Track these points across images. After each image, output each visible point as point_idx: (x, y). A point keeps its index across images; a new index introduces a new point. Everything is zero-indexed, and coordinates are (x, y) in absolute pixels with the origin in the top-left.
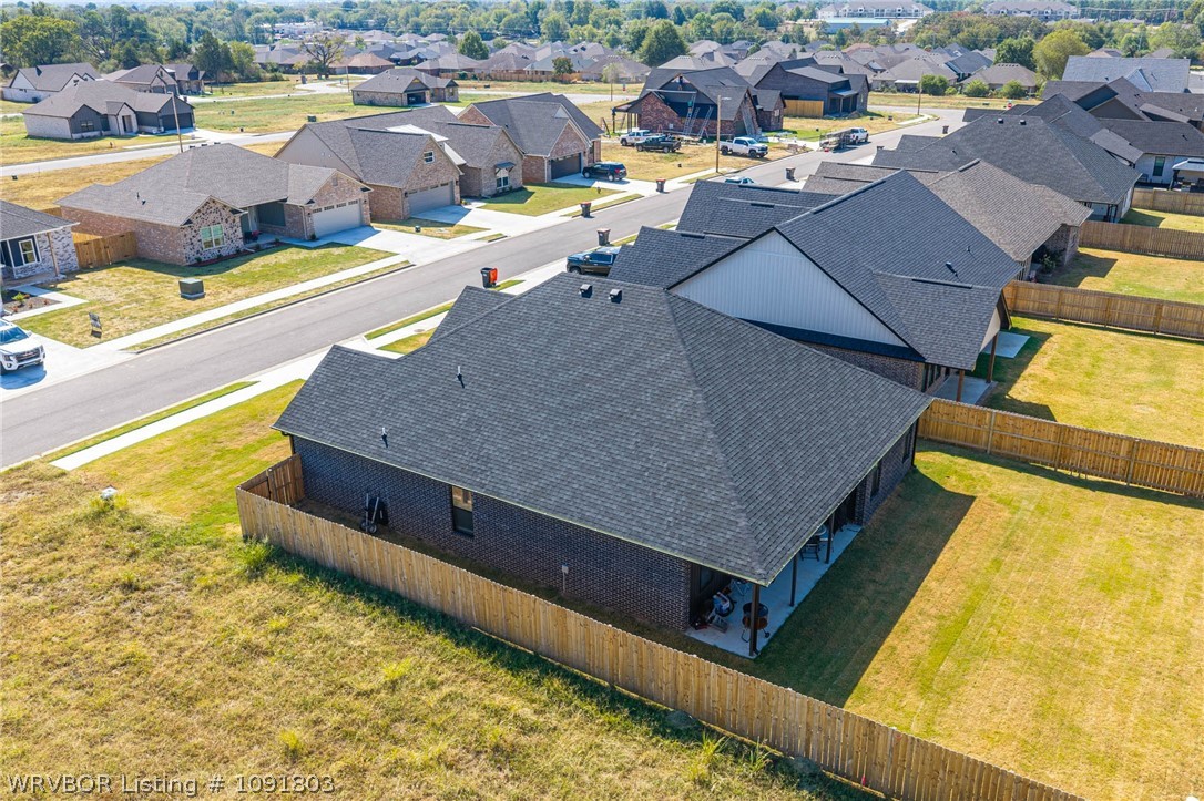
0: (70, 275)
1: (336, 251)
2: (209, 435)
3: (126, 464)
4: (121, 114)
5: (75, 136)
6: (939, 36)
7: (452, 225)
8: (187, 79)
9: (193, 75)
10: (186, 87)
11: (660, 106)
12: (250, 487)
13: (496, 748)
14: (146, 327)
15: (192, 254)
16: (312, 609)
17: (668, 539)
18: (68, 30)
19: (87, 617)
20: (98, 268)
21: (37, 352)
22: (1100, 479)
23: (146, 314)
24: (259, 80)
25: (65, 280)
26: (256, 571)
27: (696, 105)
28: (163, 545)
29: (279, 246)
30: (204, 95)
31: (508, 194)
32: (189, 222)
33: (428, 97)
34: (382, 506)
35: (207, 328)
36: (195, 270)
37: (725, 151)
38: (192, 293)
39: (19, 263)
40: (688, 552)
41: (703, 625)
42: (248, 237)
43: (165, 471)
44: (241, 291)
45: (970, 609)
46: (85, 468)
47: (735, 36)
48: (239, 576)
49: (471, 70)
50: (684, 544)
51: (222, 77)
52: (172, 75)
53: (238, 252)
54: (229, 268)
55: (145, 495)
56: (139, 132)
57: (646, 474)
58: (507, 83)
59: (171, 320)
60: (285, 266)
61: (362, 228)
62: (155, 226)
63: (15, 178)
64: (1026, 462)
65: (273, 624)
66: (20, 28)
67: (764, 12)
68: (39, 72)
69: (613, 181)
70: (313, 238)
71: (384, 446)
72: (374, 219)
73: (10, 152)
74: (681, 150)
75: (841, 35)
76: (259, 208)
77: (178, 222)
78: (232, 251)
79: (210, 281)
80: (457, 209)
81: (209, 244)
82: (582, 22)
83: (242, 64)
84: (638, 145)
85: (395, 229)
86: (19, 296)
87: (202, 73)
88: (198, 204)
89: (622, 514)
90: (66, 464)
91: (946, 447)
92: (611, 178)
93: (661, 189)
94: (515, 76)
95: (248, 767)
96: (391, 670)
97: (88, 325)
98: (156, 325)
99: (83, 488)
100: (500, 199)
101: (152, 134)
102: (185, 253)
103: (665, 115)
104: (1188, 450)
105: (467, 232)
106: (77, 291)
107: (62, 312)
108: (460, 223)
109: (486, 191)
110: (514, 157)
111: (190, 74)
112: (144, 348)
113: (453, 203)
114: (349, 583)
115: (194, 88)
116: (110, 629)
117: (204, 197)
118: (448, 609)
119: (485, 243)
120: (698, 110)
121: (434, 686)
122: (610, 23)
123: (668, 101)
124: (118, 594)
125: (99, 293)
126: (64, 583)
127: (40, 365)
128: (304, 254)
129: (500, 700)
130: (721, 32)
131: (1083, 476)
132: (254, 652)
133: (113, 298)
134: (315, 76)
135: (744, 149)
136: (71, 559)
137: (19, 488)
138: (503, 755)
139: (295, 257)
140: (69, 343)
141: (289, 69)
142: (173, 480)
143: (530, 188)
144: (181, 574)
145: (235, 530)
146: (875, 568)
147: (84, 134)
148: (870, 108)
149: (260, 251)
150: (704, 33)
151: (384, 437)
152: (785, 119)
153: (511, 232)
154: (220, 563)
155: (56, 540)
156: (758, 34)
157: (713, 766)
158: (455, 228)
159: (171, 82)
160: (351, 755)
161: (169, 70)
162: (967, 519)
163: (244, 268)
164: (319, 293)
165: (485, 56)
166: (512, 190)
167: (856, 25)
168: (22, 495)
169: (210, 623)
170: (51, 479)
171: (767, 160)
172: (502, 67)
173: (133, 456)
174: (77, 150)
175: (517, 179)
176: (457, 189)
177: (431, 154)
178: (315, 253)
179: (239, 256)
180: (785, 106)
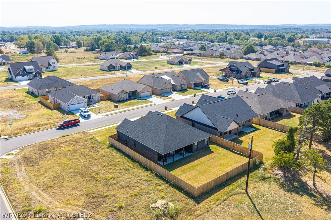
0: (98, 101)
1: (143, 101)
2: (110, 129)
3: (97, 132)
4: (118, 66)
5: (108, 70)
7: (167, 97)
8: (135, 55)
9: (136, 55)
10: (134, 57)
11: (229, 70)
12: (110, 137)
13: (127, 169)
14: (107, 112)
15: (119, 100)
16: (113, 152)
17: (155, 148)
18: (113, 42)
19: (87, 150)
20: (103, 101)
21: (90, 115)
23: (108, 110)
24: (152, 55)
25: (97, 102)
26: (108, 147)
28: (98, 143)
29: (134, 99)
30: (138, 59)
31: (183, 90)
32: (119, 94)
33: (184, 63)
34: (127, 141)
35: (116, 113)
36: (119, 102)
37: (239, 82)
38: (116, 107)
39: (91, 99)
40: (156, 150)
41: (160, 161)
42: (129, 96)
43: (102, 134)
44: (124, 107)
45: (198, 165)
46: (92, 132)
47: (279, 44)
48: (106, 148)
49: (200, 54)
51: (143, 54)
52: (132, 54)
53: (127, 99)
54: (124, 102)
55: (98, 137)
56: (121, 70)
57: (156, 140)
58: (208, 58)
59: (111, 111)
60: (133, 103)
61: (150, 96)
62: (113, 94)
63: (95, 80)
65: (108, 153)
66: (104, 42)
68: (105, 53)
69: (207, 89)
70: (141, 98)
72: (153, 94)
73: (96, 73)
74: (229, 81)
76: (132, 91)
77: (117, 94)
78: (125, 99)
79: (120, 105)
80: (170, 93)
81: (122, 98)
82: (238, 39)
83: (148, 51)
84: (220, 79)
85: (156, 97)
86: (90, 105)
87: (138, 54)
88: (120, 91)
89: (151, 145)
90: (90, 132)
91: (218, 145)
93: (215, 91)
94: (210, 56)
95: (100, 166)
96: (119, 160)
97: (98, 111)
98: (109, 112)
99: (91, 135)
100: (181, 91)
101: (123, 70)
102: (117, 99)
103: (230, 72)
105: (169, 98)
106: (99, 105)
107: (95, 108)
108: (169, 96)
109: (178, 89)
110: (185, 82)
111: (136, 54)
112: (106, 115)
114: (119, 150)
115: (136, 58)
116: (90, 151)
117: (122, 90)
118: (129, 155)
119: (171, 101)
120: (237, 72)
121: (123, 162)
122: (245, 39)
124: (92, 148)
125: (102, 105)
126: (86, 146)
127: (90, 117)
128: (138, 101)
129: (130, 165)
130: (275, 43)
132: (104, 156)
133: (104, 106)
134: (164, 54)
135: (242, 82)
136: (87, 143)
137: (83, 134)
138: (127, 170)
139: (136, 101)
140: (95, 113)
141: (159, 52)
142: (103, 135)
143: (188, 89)
144: (100, 147)
145: (108, 143)
146: (190, 158)
147: (110, 70)
148: (289, 71)
149: (131, 99)
150: (270, 43)
151: (128, 132)
153: (177, 99)
154: (104, 146)
155: (86, 141)
157: (150, 174)
158: (168, 97)
159: (132, 56)
160: (111, 167)
161: (131, 53)
162: (210, 155)
163: (126, 103)
164: (137, 108)
165: (205, 50)
166: (184, 90)
168: (83, 135)
169: (101, 152)
170: (87, 133)
171: (248, 85)
172: (208, 53)
173: (99, 132)
174: (108, 74)
175: (185, 87)
176: (171, 89)
178: (139, 101)
179: (127, 100)
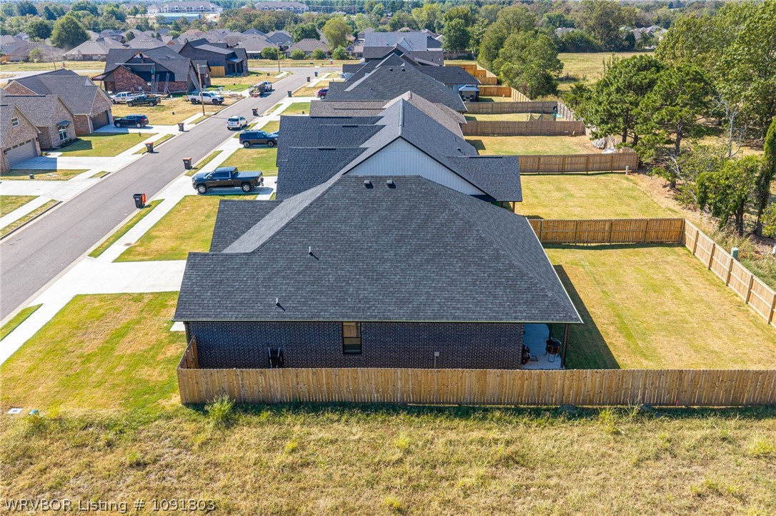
2: (56, 349)
3: (7, 388)
6: (240, 23)
7: (55, 170)
11: (129, 75)
16: (300, 428)
17: (514, 315)
22: (597, 244)
26: (228, 422)
27: (157, 73)
31: (69, 144)
37: (194, 102)
43: (52, 383)
45: (619, 316)
48: (217, 429)
50: (524, 314)
55: (59, 404)
57: (478, 283)
64: (560, 244)
67: (113, 10)
69: (141, 128)
71: (282, 310)
74: (161, 104)
75: (176, 24)
84: (128, 102)
89: (478, 309)
92: (139, 125)
93: (181, 129)
103: (134, 81)
104: (636, 220)
105: (74, 174)
109: (54, 143)
110: (68, 117)
113: (36, 155)
118: (388, 399)
119: (98, 179)
120: (158, 76)
121: (431, 442)
123: (133, 71)
126: (76, 482)
129: (474, 435)
130: (90, 24)
131: (589, 245)
135: (208, 99)
136: (58, 465)
143: (85, 139)
148: (250, 69)
151: (278, 305)
152: (211, 79)
153: (109, 169)
154: (189, 427)
155: (21, 457)
156: (118, 25)
158: (57, 172)
162: (569, 276)
166: (71, 142)
167: (184, 18)
171: (224, 105)
173: (6, 381)
175: (72, 134)
176: (37, 144)
177: (16, 119)
180: (210, 70)
